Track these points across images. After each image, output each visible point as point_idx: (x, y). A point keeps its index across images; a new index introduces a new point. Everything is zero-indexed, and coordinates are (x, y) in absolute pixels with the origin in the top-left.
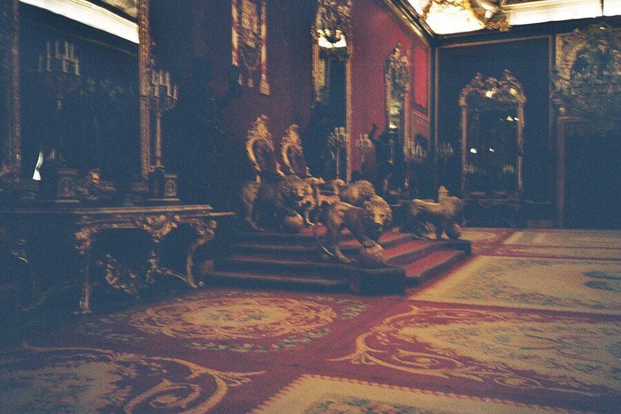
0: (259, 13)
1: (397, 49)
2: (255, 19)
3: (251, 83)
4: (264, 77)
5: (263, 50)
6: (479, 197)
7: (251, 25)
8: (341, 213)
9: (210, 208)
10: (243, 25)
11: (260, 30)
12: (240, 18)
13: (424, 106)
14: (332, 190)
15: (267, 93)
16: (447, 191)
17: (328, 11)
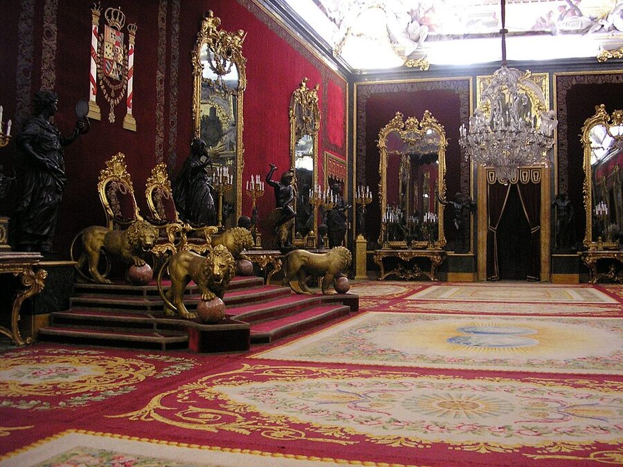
0: (126, 42)
1: (304, 84)
2: (120, 49)
3: (112, 118)
4: (129, 111)
5: (130, 82)
6: (399, 248)
7: (116, 56)
8: (185, 263)
9: (40, 256)
10: (106, 56)
11: (126, 61)
12: (101, 48)
13: (340, 145)
14: (204, 238)
15: (134, 129)
16: (365, 241)
17: (214, 41)
